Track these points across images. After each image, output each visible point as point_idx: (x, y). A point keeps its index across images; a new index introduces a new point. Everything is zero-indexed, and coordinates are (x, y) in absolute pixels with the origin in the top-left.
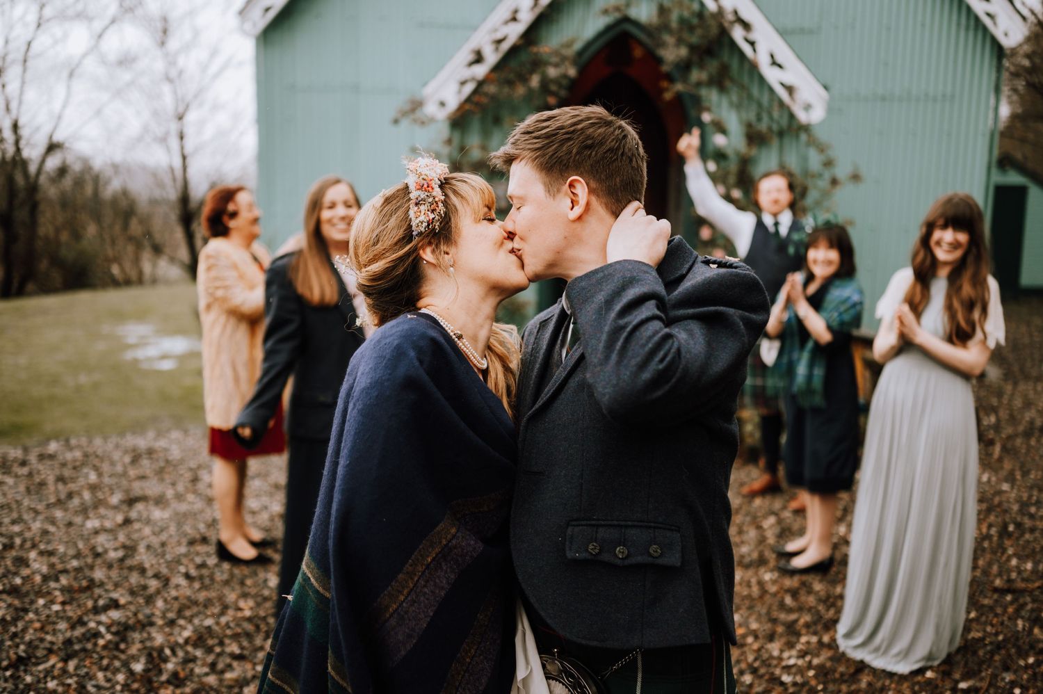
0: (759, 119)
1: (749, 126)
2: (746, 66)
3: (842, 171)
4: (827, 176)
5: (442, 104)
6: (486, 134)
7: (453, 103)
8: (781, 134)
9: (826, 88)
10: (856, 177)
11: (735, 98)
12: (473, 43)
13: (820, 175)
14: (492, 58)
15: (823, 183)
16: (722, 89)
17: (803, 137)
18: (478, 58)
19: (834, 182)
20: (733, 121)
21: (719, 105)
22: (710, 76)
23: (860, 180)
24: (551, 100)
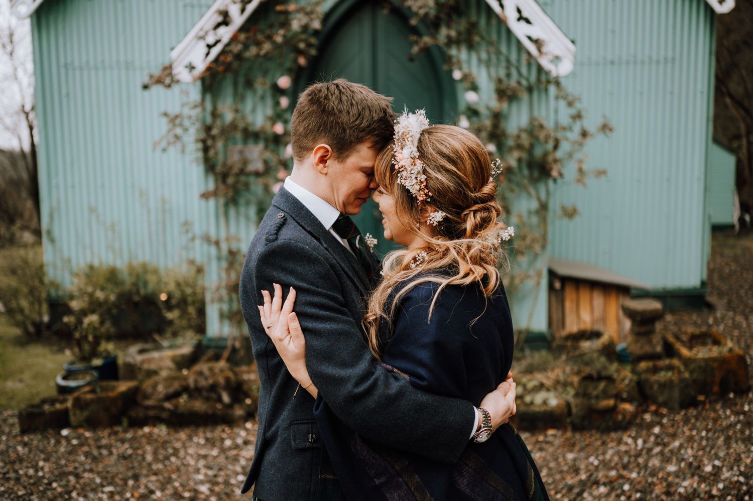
0: (508, 75)
1: (500, 81)
2: (494, 22)
3: (591, 123)
4: (577, 128)
5: (191, 68)
6: (239, 97)
7: (201, 66)
8: (530, 90)
9: (573, 42)
10: (605, 128)
11: (484, 56)
12: (218, 5)
13: (570, 129)
14: (238, 20)
15: (574, 135)
16: (471, 46)
17: (552, 89)
18: (225, 19)
19: (584, 134)
20: (483, 78)
21: (469, 61)
22: (459, 33)
23: (611, 130)
24: (302, 61)
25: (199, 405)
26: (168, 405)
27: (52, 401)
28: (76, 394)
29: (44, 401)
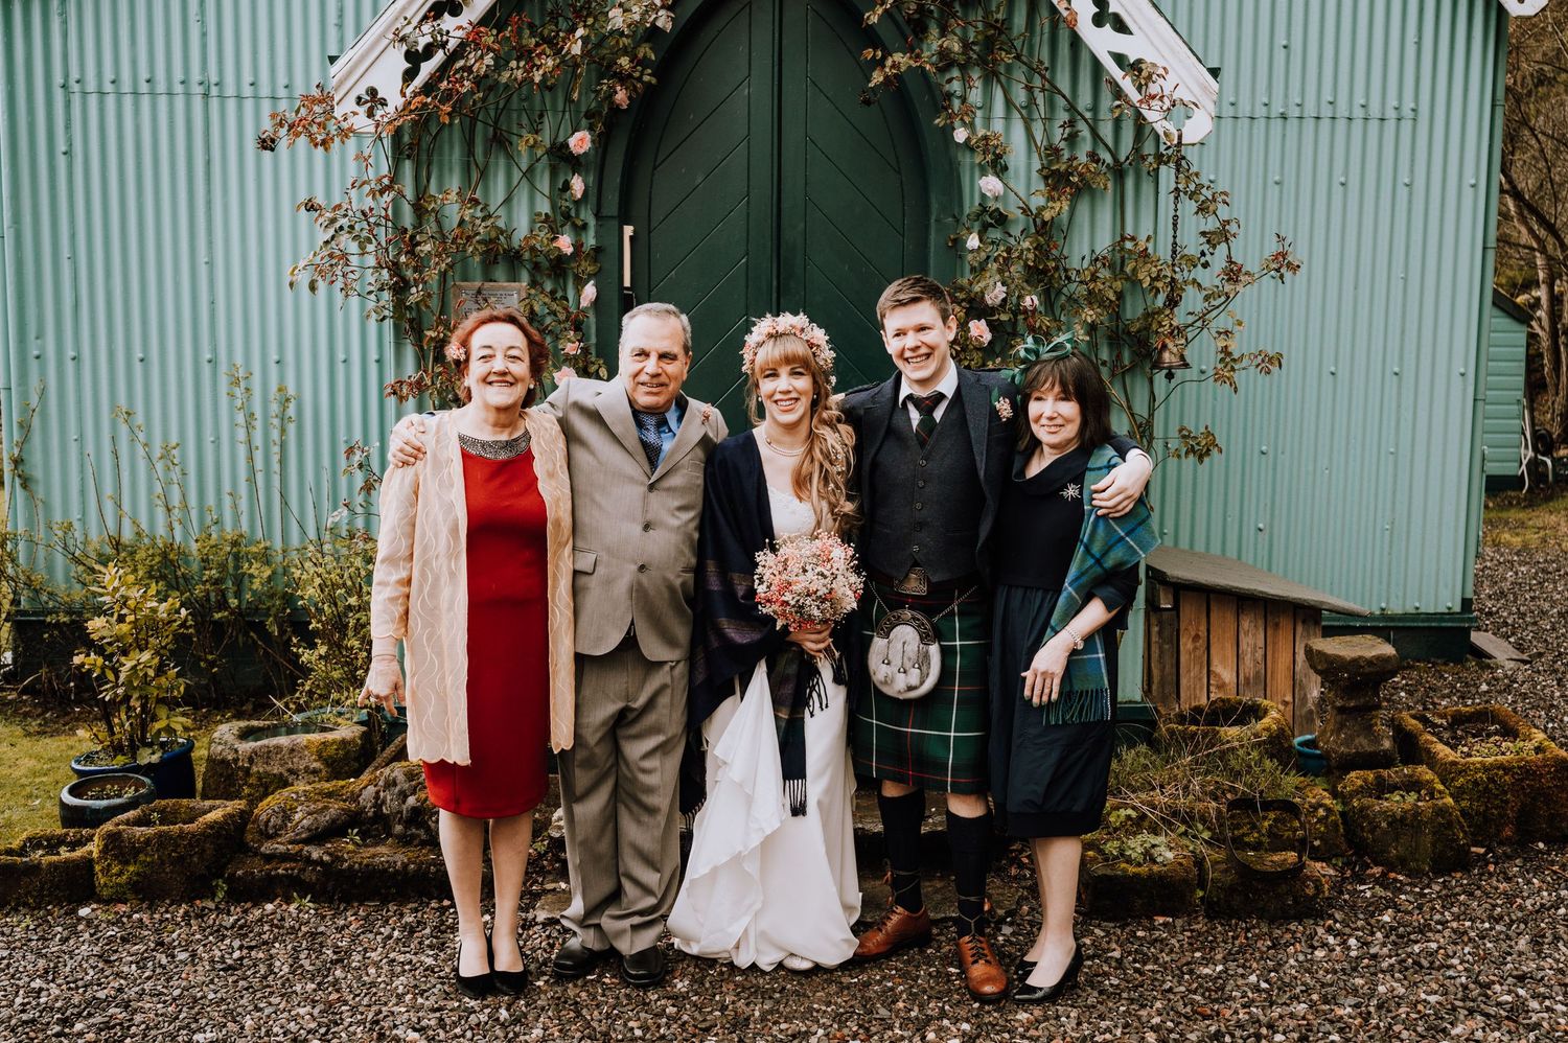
0: (1072, 140)
1: (1053, 152)
3: (1250, 250)
5: (373, 100)
6: (476, 173)
7: (396, 99)
8: (1118, 172)
9: (1215, 73)
10: (1282, 264)
11: (1020, 96)
15: (1209, 278)
16: (990, 76)
17: (1167, 174)
19: (1233, 273)
20: (1016, 144)
21: (987, 106)
22: (966, 46)
23: (1294, 268)
24: (621, 96)
25: (385, 854)
26: (316, 853)
27: (53, 843)
28: (108, 827)
29: (34, 842)
